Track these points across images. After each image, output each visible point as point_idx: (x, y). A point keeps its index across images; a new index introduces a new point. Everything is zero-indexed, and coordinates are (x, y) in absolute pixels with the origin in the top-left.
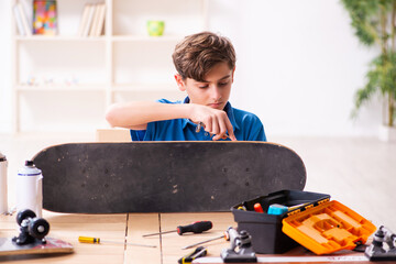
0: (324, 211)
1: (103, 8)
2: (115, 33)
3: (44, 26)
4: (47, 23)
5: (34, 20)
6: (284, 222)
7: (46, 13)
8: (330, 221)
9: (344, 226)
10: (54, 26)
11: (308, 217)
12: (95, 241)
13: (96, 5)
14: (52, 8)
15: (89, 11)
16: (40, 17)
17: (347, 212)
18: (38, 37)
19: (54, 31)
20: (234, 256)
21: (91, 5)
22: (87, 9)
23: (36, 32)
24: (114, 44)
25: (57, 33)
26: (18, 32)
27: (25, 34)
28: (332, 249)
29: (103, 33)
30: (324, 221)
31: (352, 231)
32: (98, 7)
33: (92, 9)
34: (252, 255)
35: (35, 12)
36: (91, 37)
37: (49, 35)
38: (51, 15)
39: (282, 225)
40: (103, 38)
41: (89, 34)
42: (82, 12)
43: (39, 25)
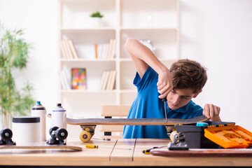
0: (231, 130)
1: (114, 72)
2: (122, 88)
3: (78, 84)
4: (80, 82)
5: (72, 80)
6: (205, 130)
7: (79, 76)
8: (234, 135)
9: (243, 137)
10: (85, 84)
11: (221, 131)
12: (95, 147)
13: (110, 70)
14: (83, 74)
15: (106, 74)
16: (76, 79)
17: (245, 131)
18: (74, 91)
19: (84, 87)
20: (175, 146)
21: (107, 71)
22: (105, 73)
23: (73, 88)
24: (121, 94)
25: (86, 88)
26: (62, 88)
27: (66, 89)
28: (234, 145)
29: (114, 88)
30: (231, 134)
31: (248, 140)
32: (111, 72)
33: (108, 73)
34: (186, 146)
35: (72, 75)
36: (107, 91)
37: (81, 89)
38: (83, 78)
39: (204, 133)
40: (115, 91)
41: (106, 88)
42: (101, 76)
43: (75, 84)
